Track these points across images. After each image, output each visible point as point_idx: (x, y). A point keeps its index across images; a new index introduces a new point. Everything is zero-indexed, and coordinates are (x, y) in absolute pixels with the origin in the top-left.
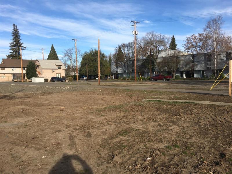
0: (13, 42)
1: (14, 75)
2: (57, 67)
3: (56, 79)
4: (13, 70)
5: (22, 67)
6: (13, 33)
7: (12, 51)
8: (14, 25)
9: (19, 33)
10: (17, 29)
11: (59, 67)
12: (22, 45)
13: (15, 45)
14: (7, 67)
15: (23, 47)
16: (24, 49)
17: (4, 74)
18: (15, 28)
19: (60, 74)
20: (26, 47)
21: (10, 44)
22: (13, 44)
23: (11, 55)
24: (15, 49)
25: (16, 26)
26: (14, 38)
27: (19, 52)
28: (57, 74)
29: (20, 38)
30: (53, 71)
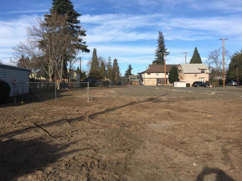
0: (159, 49)
1: (158, 80)
2: (200, 71)
3: (199, 84)
4: (157, 75)
5: (165, 72)
6: (159, 40)
7: (157, 57)
8: (160, 32)
9: (164, 39)
10: (162, 36)
11: (203, 71)
12: (167, 51)
13: (160, 52)
14: (152, 73)
15: (167, 52)
16: (168, 55)
17: (150, 78)
18: (160, 35)
19: (203, 78)
20: (169, 53)
21: (156, 51)
22: (158, 50)
23: (156, 61)
24: (160, 55)
25: (162, 33)
26: (160, 45)
27: (163, 58)
28: (200, 78)
29: (165, 44)
30: (196, 76)
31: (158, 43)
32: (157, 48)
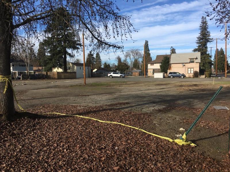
0: (200, 36)
6: (201, 26)
7: (198, 45)
8: (203, 17)
9: (208, 24)
10: (205, 22)
12: (210, 37)
13: (202, 39)
15: (210, 39)
18: (203, 21)
20: (212, 39)
21: (197, 38)
26: (202, 32)
27: (206, 45)
28: (189, 68)
29: (208, 30)
31: (200, 29)
32: (200, 35)
